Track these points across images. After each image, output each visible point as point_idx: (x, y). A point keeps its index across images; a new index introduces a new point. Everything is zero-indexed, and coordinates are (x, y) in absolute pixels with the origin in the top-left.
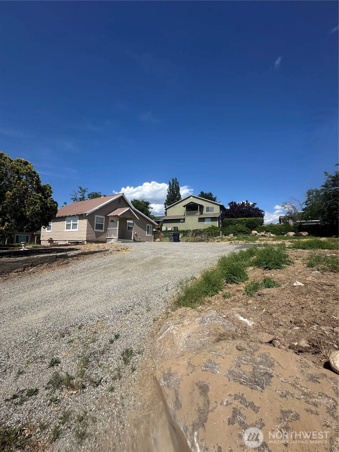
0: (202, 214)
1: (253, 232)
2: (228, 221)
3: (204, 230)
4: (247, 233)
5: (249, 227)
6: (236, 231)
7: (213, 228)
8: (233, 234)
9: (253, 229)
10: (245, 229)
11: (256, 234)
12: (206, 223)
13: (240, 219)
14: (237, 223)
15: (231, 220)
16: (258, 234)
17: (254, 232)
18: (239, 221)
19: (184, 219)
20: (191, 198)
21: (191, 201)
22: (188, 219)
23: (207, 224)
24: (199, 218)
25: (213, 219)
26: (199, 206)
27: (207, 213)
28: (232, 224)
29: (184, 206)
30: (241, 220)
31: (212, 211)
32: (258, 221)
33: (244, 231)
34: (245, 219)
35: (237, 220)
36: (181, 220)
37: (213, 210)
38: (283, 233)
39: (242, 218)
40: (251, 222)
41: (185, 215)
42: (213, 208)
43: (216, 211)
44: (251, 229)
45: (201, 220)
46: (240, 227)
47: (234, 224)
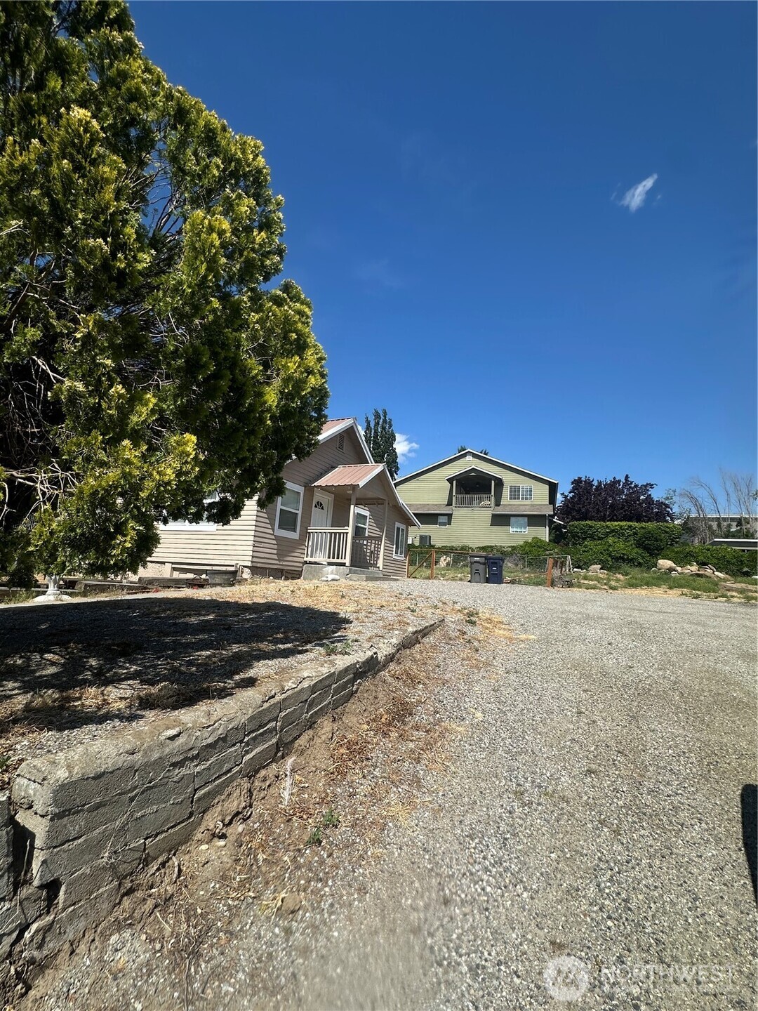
0: (498, 504)
1: (661, 562)
2: (582, 529)
3: (514, 548)
4: (640, 565)
5: (646, 548)
6: (610, 559)
7: (537, 543)
8: (600, 566)
9: (658, 555)
10: (635, 552)
11: (671, 570)
12: (515, 530)
13: (616, 523)
14: (607, 535)
15: (591, 527)
16: (679, 569)
17: (665, 563)
18: (612, 531)
19: (450, 516)
20: (469, 458)
21: (473, 467)
22: (460, 514)
23: (518, 535)
24: (494, 516)
25: (535, 520)
26: (493, 482)
27: (515, 502)
28: (592, 537)
29: (450, 480)
30: (621, 527)
31: (526, 499)
32: (667, 533)
33: (632, 559)
34: (631, 526)
35: (608, 527)
37: (531, 495)
39: (614, 521)
40: (649, 535)
41: (454, 505)
42: (531, 491)
43: (539, 499)
44: (651, 555)
45: (501, 520)
46: (620, 546)
47: (600, 539)
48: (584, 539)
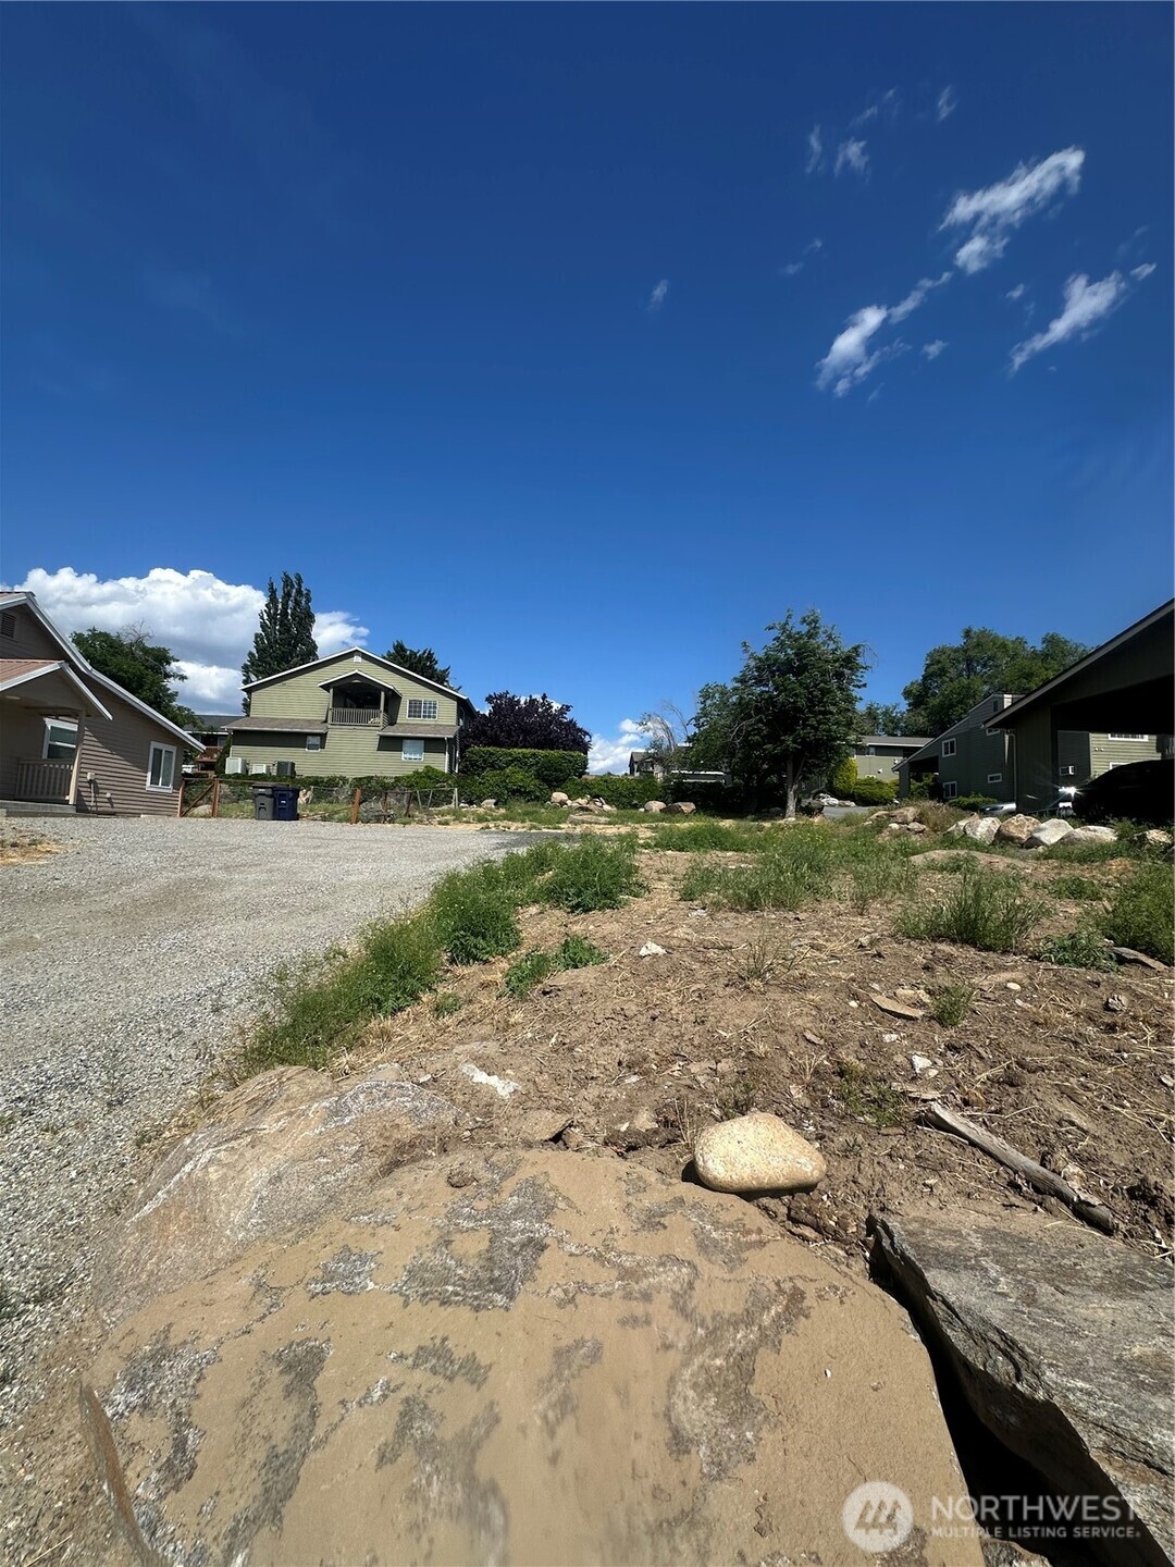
0: (392, 722)
1: (555, 794)
2: (481, 756)
3: (397, 779)
4: (537, 798)
5: (545, 780)
6: (506, 792)
7: (430, 774)
8: (494, 801)
9: (554, 787)
10: (532, 784)
11: (563, 803)
12: (408, 756)
13: (520, 751)
14: (508, 764)
15: (492, 754)
16: (569, 802)
17: (558, 796)
18: (515, 759)
19: (323, 736)
20: (357, 659)
21: (356, 671)
22: (336, 735)
23: (411, 761)
24: (382, 737)
25: (432, 744)
26: (383, 693)
27: (413, 721)
28: (492, 766)
29: (326, 687)
30: (524, 755)
31: (429, 717)
32: (570, 762)
33: (529, 792)
34: (534, 754)
35: (511, 755)
36: (310, 738)
37: (434, 712)
38: (635, 802)
39: (526, 748)
40: (550, 765)
41: (329, 721)
42: (435, 708)
43: (445, 719)
44: (548, 787)
45: (390, 744)
46: (518, 776)
47: (502, 769)
48: (484, 769)
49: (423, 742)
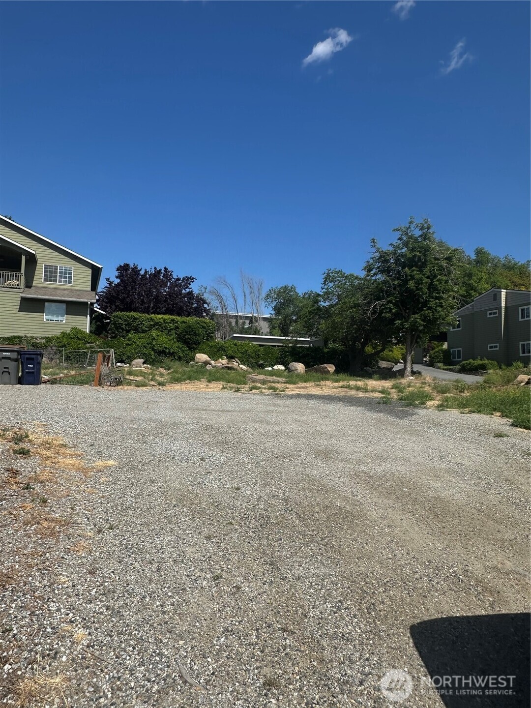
0: (31, 285)
1: (197, 356)
2: (126, 320)
4: (180, 359)
5: (186, 342)
6: (152, 353)
7: (76, 335)
8: (142, 360)
9: (196, 349)
10: (175, 346)
11: (206, 363)
14: (151, 327)
15: (135, 319)
16: (213, 362)
17: (202, 357)
18: (156, 324)
23: (54, 323)
24: (23, 299)
25: (74, 308)
26: (22, 256)
27: (51, 284)
28: (137, 330)
30: (164, 320)
31: (66, 282)
33: (173, 353)
37: (70, 278)
38: (261, 362)
40: (190, 330)
43: (81, 284)
44: (190, 348)
45: (32, 305)
47: (144, 332)
48: (128, 331)
49: (64, 306)
